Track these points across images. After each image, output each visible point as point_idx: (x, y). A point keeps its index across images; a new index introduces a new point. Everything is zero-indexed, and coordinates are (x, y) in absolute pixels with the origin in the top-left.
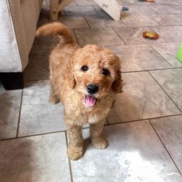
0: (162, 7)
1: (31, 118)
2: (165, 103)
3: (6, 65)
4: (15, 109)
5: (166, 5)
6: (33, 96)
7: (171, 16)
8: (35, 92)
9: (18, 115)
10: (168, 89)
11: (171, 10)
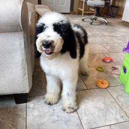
0: (109, 38)
1: (33, 126)
2: (119, 113)
3: (19, 89)
4: (23, 119)
5: (112, 36)
6: (33, 108)
7: (115, 44)
8: (34, 105)
9: (25, 124)
10: (120, 101)
11: (115, 40)
